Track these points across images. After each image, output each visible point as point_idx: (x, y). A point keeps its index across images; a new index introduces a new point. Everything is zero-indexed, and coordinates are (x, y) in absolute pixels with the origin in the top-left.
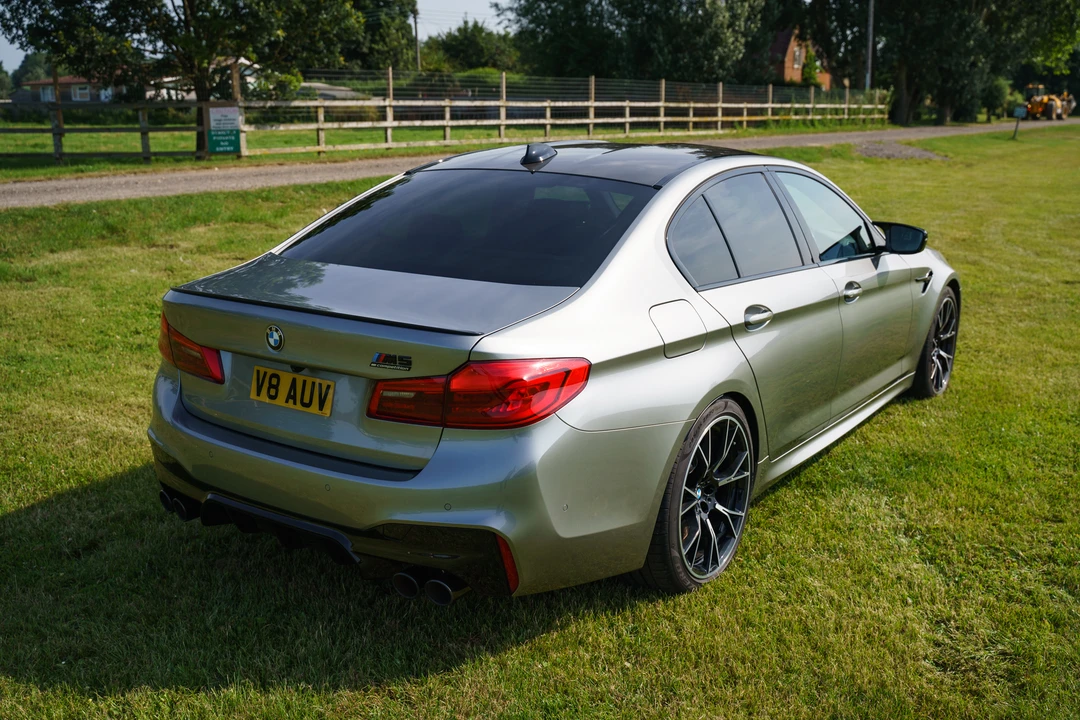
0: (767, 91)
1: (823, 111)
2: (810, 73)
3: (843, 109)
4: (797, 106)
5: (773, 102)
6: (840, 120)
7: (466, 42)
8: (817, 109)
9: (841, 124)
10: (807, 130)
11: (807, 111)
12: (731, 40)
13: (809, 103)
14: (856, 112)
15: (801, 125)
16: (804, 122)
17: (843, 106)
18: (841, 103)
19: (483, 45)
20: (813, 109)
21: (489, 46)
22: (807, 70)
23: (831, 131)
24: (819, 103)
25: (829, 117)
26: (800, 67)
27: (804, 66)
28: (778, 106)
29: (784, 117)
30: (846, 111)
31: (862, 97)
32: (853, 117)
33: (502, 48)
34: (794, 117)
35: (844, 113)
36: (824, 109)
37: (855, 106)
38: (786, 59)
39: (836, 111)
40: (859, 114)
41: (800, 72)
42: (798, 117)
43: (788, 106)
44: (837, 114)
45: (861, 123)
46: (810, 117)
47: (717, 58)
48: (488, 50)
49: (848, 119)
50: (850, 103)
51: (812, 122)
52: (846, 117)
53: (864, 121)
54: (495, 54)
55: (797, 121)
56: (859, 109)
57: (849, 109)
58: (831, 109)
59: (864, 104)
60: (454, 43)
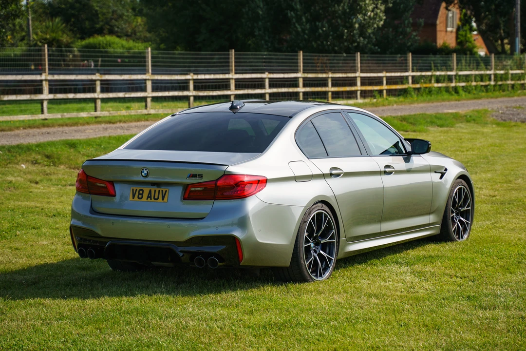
0: (406, 60)
1: (467, 78)
2: (466, 35)
3: (490, 75)
4: (438, 73)
5: (413, 71)
6: (486, 86)
7: (77, 5)
8: (460, 76)
9: (487, 91)
10: (451, 97)
11: (450, 79)
12: (370, 8)
13: (451, 70)
14: (503, 78)
15: (444, 92)
16: (447, 89)
17: (488, 72)
18: (487, 69)
19: (97, 8)
20: (456, 76)
21: (105, 11)
22: (461, 32)
23: (475, 98)
24: (461, 70)
25: (474, 84)
26: (454, 30)
27: (458, 29)
28: (419, 74)
29: (425, 85)
30: (493, 77)
31: (510, 62)
32: (500, 83)
33: (119, 12)
34: (436, 85)
35: (490, 79)
36: (467, 76)
37: (502, 72)
38: (438, 22)
39: (482, 78)
40: (506, 79)
41: (454, 35)
42: (440, 85)
43: (429, 73)
44: (482, 81)
45: (510, 88)
46: (453, 85)
47: (357, 26)
48: (104, 14)
49: (495, 86)
50: (496, 69)
51: (456, 89)
52: (492, 83)
53: (513, 86)
54: (111, 19)
55: (440, 88)
56: (506, 74)
57: (495, 75)
58: (476, 75)
59: (512, 69)
60: (63, 6)
